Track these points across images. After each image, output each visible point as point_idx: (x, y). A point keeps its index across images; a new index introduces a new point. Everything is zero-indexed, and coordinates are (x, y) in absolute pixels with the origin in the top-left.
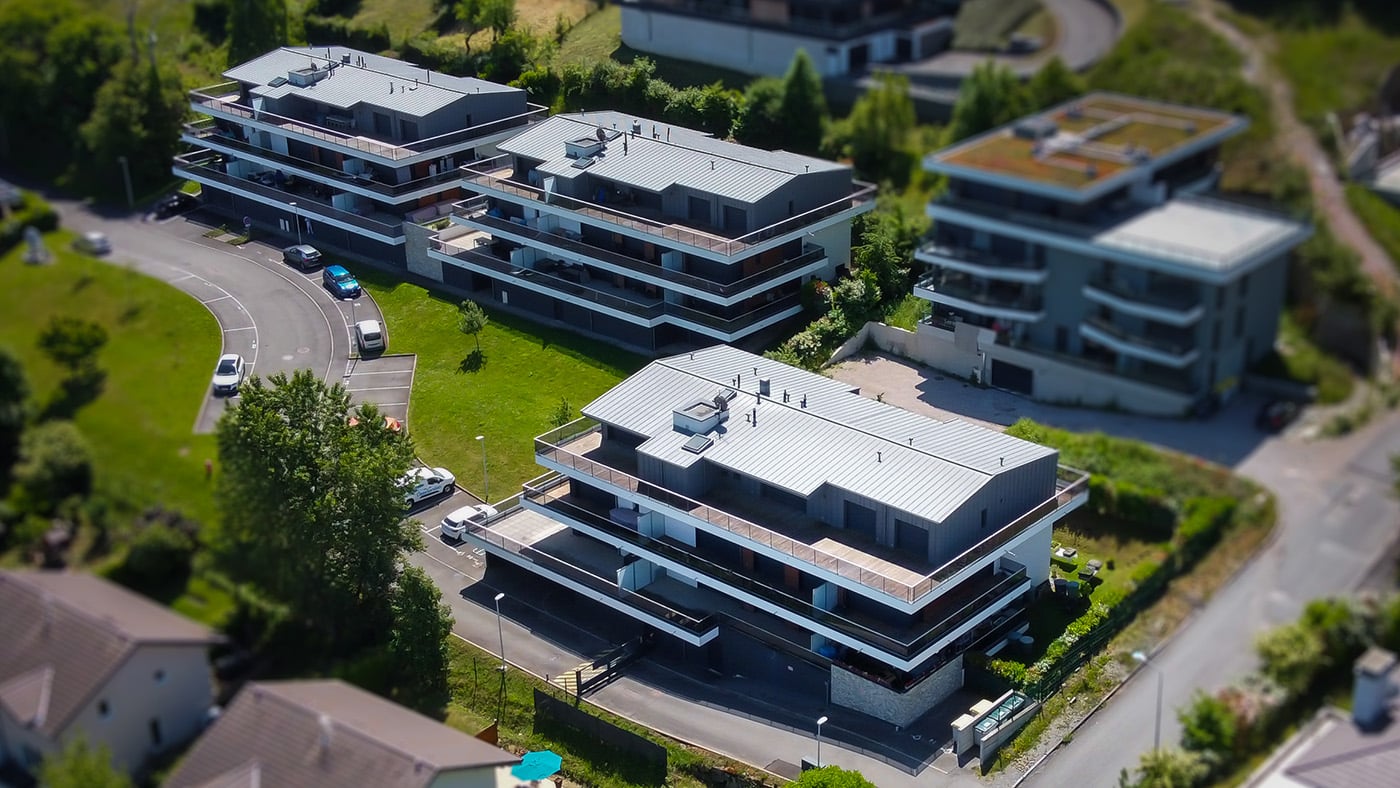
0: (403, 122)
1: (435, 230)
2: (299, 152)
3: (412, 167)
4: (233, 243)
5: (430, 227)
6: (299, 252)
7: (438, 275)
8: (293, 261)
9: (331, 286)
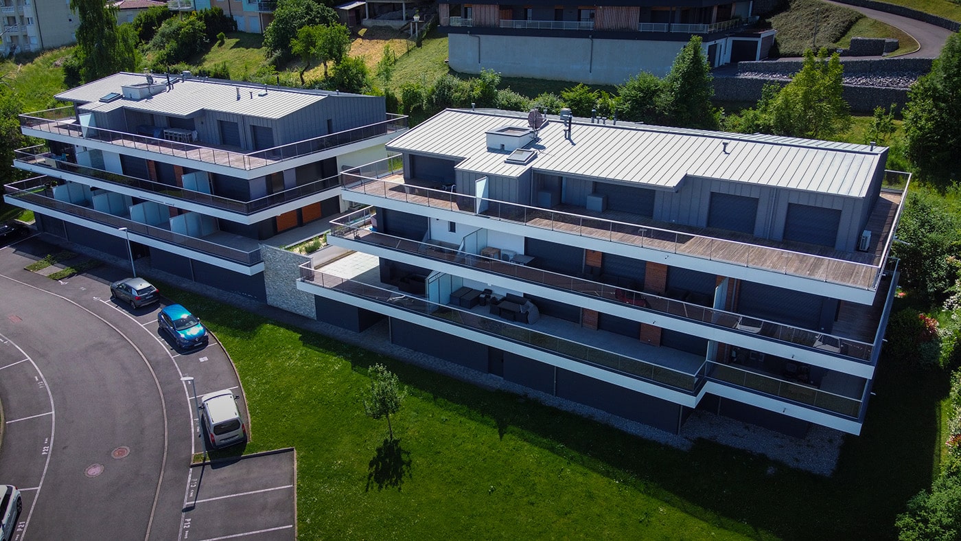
0: (254, 128)
1: (303, 254)
2: (135, 171)
3: (269, 178)
4: (55, 278)
5: (296, 251)
6: (129, 289)
7: (310, 311)
8: (122, 300)
9: (168, 332)
